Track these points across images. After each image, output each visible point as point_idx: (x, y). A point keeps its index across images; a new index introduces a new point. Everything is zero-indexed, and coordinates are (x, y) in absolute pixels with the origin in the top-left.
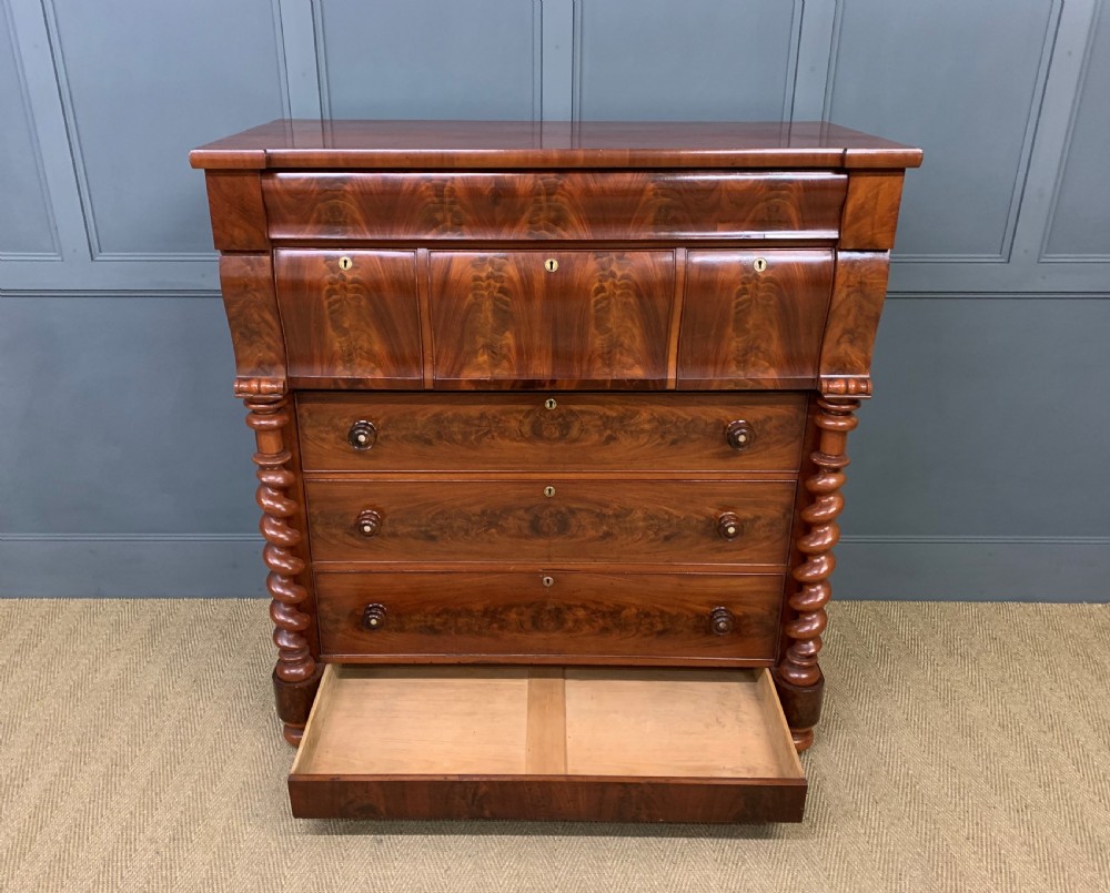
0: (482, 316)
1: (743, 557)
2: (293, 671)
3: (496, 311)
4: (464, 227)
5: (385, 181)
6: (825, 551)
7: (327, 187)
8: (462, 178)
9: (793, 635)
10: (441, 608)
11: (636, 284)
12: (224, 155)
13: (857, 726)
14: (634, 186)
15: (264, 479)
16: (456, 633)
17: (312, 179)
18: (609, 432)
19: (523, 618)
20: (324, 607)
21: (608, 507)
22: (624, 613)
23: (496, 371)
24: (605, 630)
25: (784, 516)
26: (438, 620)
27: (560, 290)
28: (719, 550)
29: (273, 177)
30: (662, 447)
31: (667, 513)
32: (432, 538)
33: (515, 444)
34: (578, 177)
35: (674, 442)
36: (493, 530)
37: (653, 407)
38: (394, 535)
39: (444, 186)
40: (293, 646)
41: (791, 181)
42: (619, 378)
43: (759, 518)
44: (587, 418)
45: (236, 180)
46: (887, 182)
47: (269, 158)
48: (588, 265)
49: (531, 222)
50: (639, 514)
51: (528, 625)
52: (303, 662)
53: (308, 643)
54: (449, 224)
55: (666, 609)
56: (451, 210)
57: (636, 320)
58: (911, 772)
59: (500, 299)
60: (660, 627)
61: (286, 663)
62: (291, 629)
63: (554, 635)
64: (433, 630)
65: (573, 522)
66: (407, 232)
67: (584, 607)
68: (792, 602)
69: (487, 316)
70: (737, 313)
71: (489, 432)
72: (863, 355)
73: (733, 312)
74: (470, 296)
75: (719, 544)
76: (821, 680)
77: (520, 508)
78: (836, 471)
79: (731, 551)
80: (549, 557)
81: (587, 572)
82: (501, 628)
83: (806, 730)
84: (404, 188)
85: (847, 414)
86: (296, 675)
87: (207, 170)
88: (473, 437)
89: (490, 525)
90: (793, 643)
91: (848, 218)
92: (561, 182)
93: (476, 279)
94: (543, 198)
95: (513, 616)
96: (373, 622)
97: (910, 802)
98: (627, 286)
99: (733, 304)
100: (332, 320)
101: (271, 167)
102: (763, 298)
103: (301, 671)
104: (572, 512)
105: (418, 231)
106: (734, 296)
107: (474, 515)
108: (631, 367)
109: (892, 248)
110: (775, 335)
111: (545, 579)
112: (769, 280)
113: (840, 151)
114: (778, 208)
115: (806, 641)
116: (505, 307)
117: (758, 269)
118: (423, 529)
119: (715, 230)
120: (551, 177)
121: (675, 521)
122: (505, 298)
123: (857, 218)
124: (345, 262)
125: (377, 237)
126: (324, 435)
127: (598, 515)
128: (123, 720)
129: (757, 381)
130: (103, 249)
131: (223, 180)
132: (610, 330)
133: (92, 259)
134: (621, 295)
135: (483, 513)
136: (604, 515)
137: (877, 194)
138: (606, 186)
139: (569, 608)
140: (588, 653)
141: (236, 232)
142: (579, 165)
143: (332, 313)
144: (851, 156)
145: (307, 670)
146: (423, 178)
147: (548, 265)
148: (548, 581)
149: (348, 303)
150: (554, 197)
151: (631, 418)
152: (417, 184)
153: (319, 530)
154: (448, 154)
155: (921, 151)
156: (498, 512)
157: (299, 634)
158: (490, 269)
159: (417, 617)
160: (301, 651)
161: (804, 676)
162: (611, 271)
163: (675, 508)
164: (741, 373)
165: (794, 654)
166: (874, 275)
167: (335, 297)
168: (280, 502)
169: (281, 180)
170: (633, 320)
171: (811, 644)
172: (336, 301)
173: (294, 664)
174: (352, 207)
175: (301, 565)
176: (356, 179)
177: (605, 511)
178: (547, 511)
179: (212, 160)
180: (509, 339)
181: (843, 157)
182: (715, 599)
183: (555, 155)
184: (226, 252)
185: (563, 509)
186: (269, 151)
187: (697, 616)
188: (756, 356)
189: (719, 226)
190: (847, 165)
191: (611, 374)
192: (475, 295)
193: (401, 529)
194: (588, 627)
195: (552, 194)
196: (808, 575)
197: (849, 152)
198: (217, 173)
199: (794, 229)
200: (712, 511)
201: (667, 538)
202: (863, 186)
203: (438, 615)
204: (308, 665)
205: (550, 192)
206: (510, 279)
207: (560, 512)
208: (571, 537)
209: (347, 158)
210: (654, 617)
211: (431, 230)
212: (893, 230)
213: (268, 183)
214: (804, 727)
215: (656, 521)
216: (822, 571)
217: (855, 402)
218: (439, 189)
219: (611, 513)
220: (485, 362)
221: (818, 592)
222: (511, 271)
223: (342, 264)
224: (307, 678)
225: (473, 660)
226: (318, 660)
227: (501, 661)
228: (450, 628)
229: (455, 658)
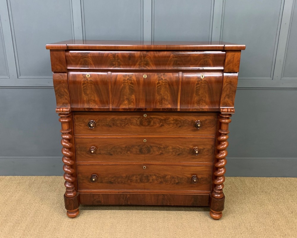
0: (126, 90)
1: (200, 160)
2: (70, 194)
3: (130, 89)
4: (121, 66)
5: (99, 53)
6: (223, 158)
7: (83, 55)
8: (121, 53)
9: (216, 183)
10: (113, 176)
11: (169, 82)
12: (55, 46)
13: (235, 212)
14: (167, 55)
15: (63, 137)
16: (118, 183)
17: (79, 53)
18: (161, 123)
19: (137, 179)
20: (80, 175)
21: (161, 145)
22: (167, 177)
23: (130, 106)
24: (161, 182)
25: (212, 148)
26: (112, 179)
27: (147, 83)
28: (194, 158)
29: (69, 52)
30: (177, 128)
31: (178, 147)
32: (111, 155)
33: (135, 127)
34: (152, 53)
35: (180, 126)
36: (129, 152)
37: (174, 116)
38: (100, 154)
39: (115, 55)
40: (70, 187)
41: (210, 54)
42: (164, 108)
43: (205, 149)
44: (155, 119)
45: (58, 53)
46: (237, 54)
47: (68, 47)
48: (155, 77)
49: (139, 65)
50: (171, 147)
51: (139, 181)
52: (73, 191)
53: (75, 186)
54: (117, 65)
55: (179, 176)
56: (117, 61)
57: (169, 92)
58: (251, 225)
59: (131, 86)
60: (177, 181)
61: (68, 192)
62: (69, 182)
63: (147, 184)
64: (111, 183)
65: (152, 150)
66: (105, 67)
67: (155, 175)
68: (215, 174)
69: (127, 90)
70: (197, 90)
71: (128, 123)
72: (232, 102)
73: (195, 89)
74: (123, 85)
75: (193, 156)
76: (224, 197)
77: (136, 146)
78: (226, 134)
79: (197, 158)
80: (145, 160)
81: (156, 165)
82: (131, 182)
83: (220, 212)
84: (105, 55)
85: (228, 118)
87: (50, 50)
88: (123, 125)
89: (128, 150)
90: (215, 186)
91: (226, 64)
92: (147, 54)
93: (124, 80)
94: (142, 58)
95: (134, 178)
96: (94, 180)
97: (251, 234)
98: (166, 82)
99: (195, 87)
100: (84, 91)
101: (68, 49)
102: (203, 86)
103: (72, 194)
104: (151, 147)
105: (108, 67)
106: (195, 85)
107: (123, 148)
108: (167, 105)
109: (239, 72)
110: (207, 96)
111: (144, 167)
112: (205, 81)
113: (223, 46)
114: (207, 61)
115: (219, 185)
116: (132, 88)
117: (202, 78)
118: (108, 152)
119: (190, 67)
120: (145, 52)
121: (181, 150)
122: (132, 85)
123: (228, 64)
124: (88, 75)
125: (97, 69)
126: (81, 125)
127: (159, 148)
128: (19, 210)
129: (202, 109)
130: (21, 75)
131: (55, 53)
132: (161, 94)
133: (18, 78)
134: (164, 84)
135: (126, 147)
136: (161, 148)
137: (234, 57)
138: (160, 55)
139: (151, 175)
140: (156, 189)
141: (58, 67)
142: (152, 49)
143: (84, 89)
144: (226, 47)
145: (74, 194)
146: (110, 53)
147: (144, 76)
148: (145, 167)
149: (89, 87)
150: (146, 58)
151: (168, 120)
152: (108, 54)
153: (79, 152)
154: (117, 46)
155: (245, 45)
156: (130, 147)
157: (72, 183)
158: (128, 77)
159: (106, 178)
160: (72, 188)
161: (219, 196)
162: (162, 78)
163: (181, 146)
164: (198, 107)
165: (216, 189)
166: (234, 79)
167: (85, 85)
168: (68, 144)
169: (71, 53)
170: (167, 92)
171: (221, 186)
172: (85, 86)
173: (70, 192)
174: (90, 60)
175: (73, 162)
176: (92, 53)
177: (161, 146)
178: (144, 147)
179: (52, 47)
180: (133, 97)
181: (224, 47)
182: (193, 173)
183: (146, 46)
184: (55, 72)
185: (149, 146)
186: (68, 45)
187: (188, 178)
188: (202, 102)
189: (191, 66)
190: (225, 49)
191: (162, 106)
192: (124, 84)
193: (102, 152)
194: (156, 181)
195: (145, 57)
196: (219, 165)
197: (226, 46)
198: (53, 50)
199: (211, 67)
200: (191, 147)
201: (179, 155)
202: (230, 55)
203: (112, 178)
204: (74, 192)
205: (144, 56)
206: (134, 80)
207: (148, 147)
208: (151, 154)
209: (89, 47)
210: (175, 178)
211: (112, 67)
212: (239, 67)
213: (67, 53)
214: (220, 211)
215: (175, 150)
216: (223, 164)
217: (230, 115)
218: (114, 56)
219: (162, 147)
220: (126, 103)
221: (222, 170)
222: (134, 78)
223: (87, 76)
224: (74, 197)
225: (123, 192)
226: (77, 192)
227: (131, 192)
228: (116, 182)
229: (117, 191)
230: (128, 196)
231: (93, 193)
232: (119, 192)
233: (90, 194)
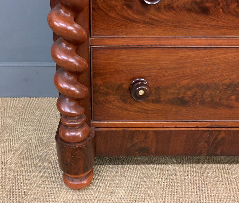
2: (73, 134)
10: (194, 83)
16: (200, 104)
26: (189, 93)
40: (74, 112)
52: (81, 126)
61: (67, 126)
64: (182, 102)
86: (74, 137)
96: (141, 93)
103: (79, 134)
145: (83, 133)
157: (80, 101)
160: (79, 117)
173: (73, 128)
204: (84, 129)
224: (85, 140)
225: (209, 125)
226: (90, 125)
227: (229, 125)
228: (197, 99)
229: (195, 122)
230: (222, 135)
231: (130, 129)
232: (197, 127)
233: (124, 131)
